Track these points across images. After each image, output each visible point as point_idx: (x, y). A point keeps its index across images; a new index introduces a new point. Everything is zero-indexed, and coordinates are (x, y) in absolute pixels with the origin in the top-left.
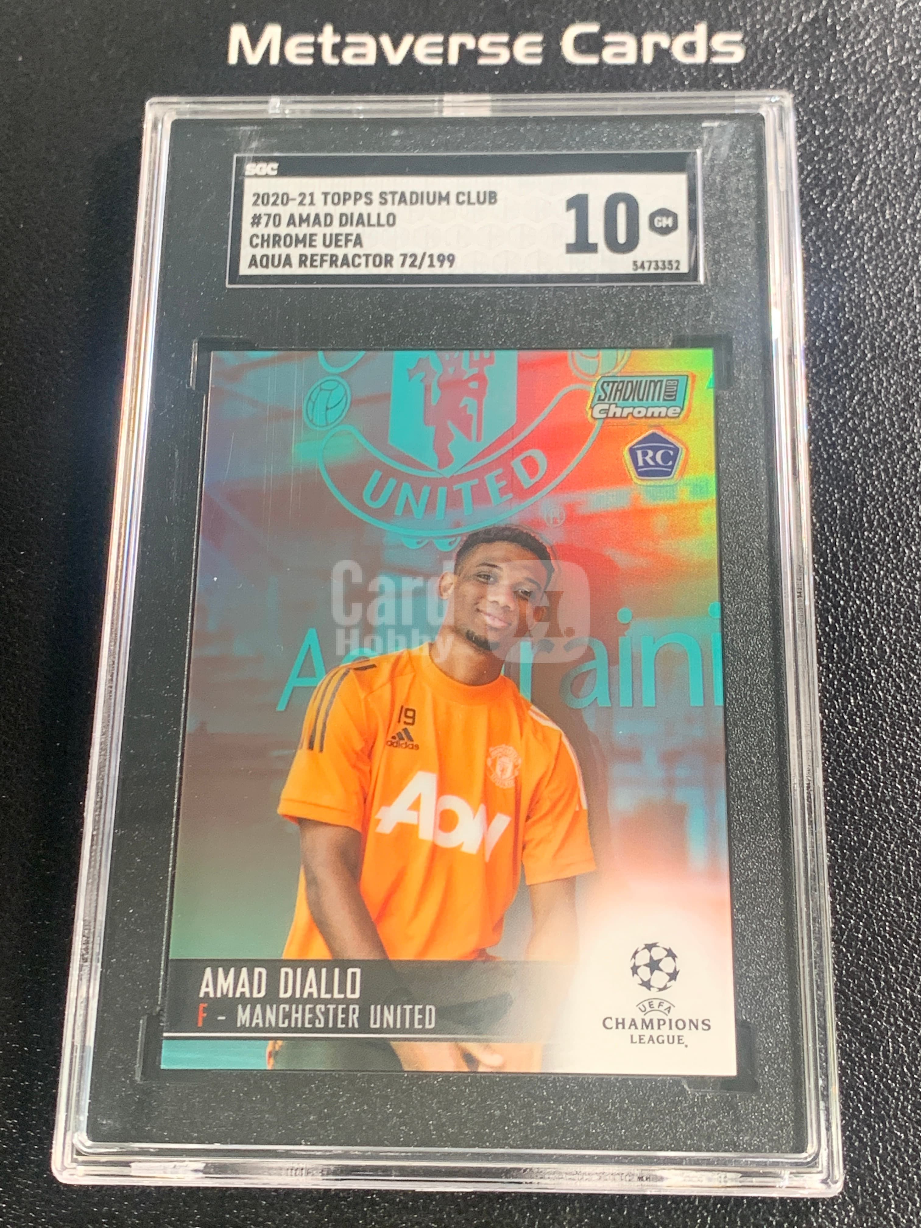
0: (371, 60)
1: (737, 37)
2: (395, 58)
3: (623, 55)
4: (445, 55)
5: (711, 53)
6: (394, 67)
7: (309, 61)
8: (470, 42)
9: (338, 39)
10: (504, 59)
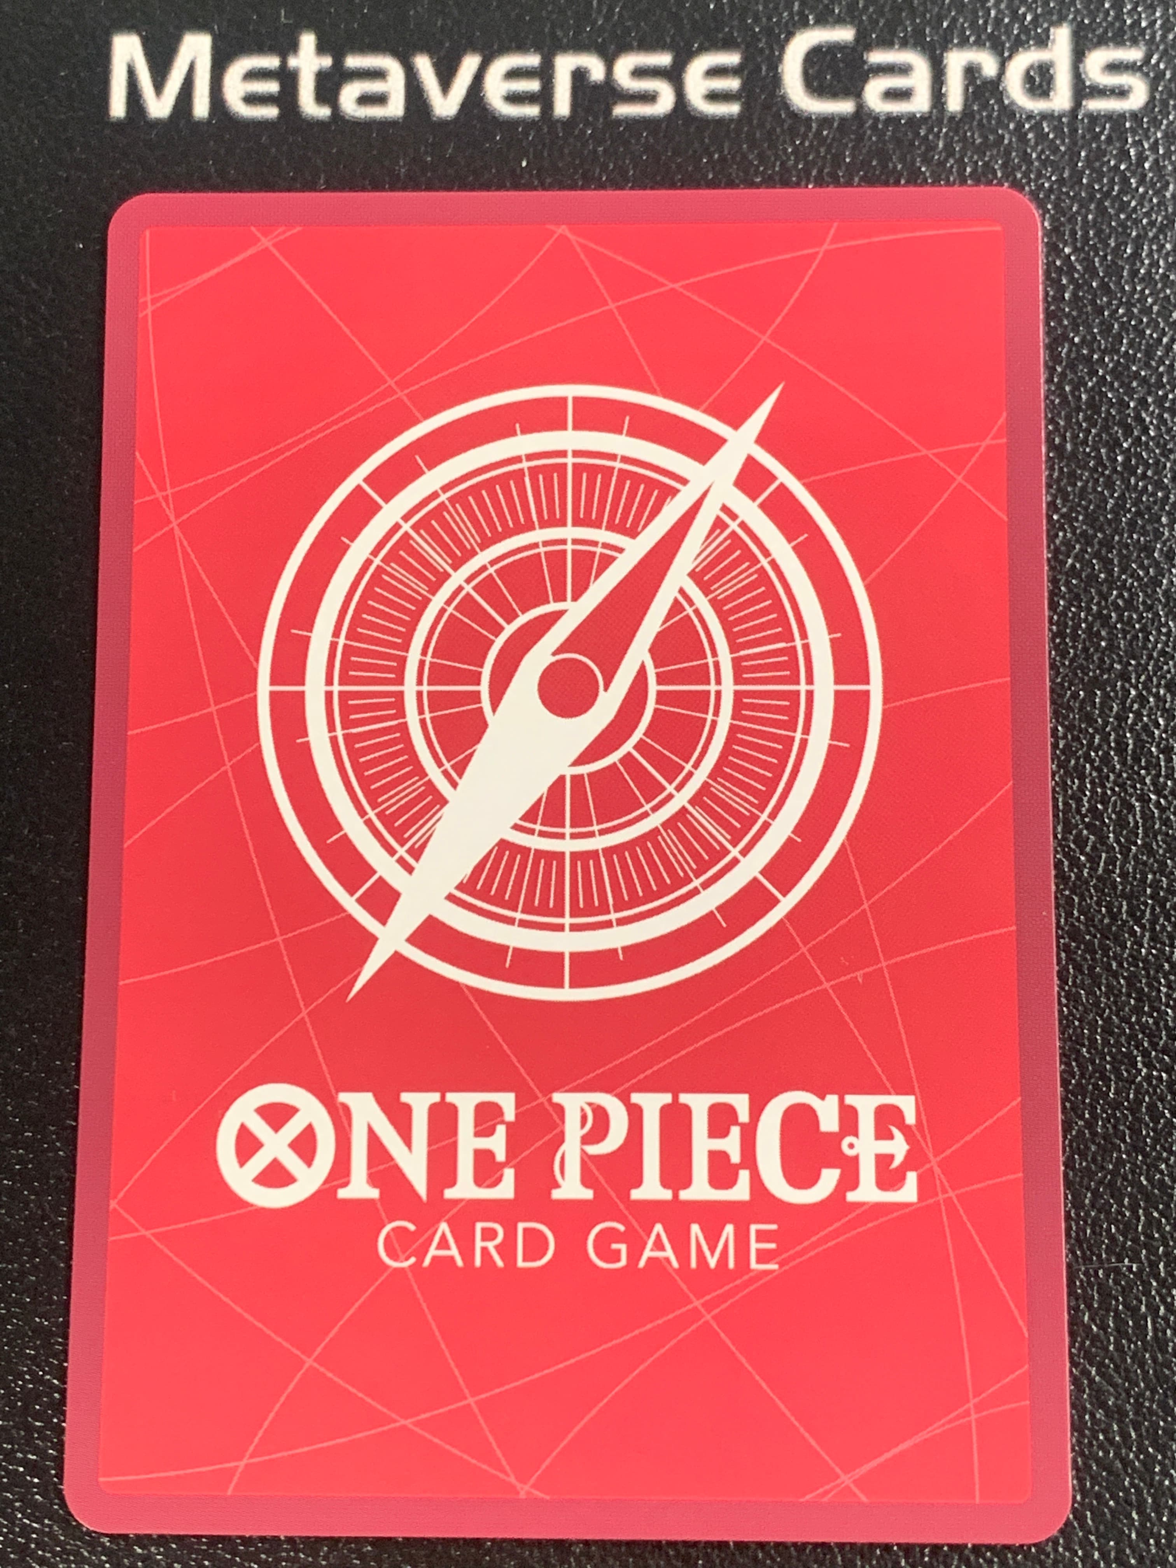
0: (395, 108)
1: (1134, 54)
2: (446, 105)
3: (904, 94)
4: (545, 97)
5: (1082, 88)
6: (443, 123)
7: (270, 112)
9: (327, 62)
10: (665, 103)
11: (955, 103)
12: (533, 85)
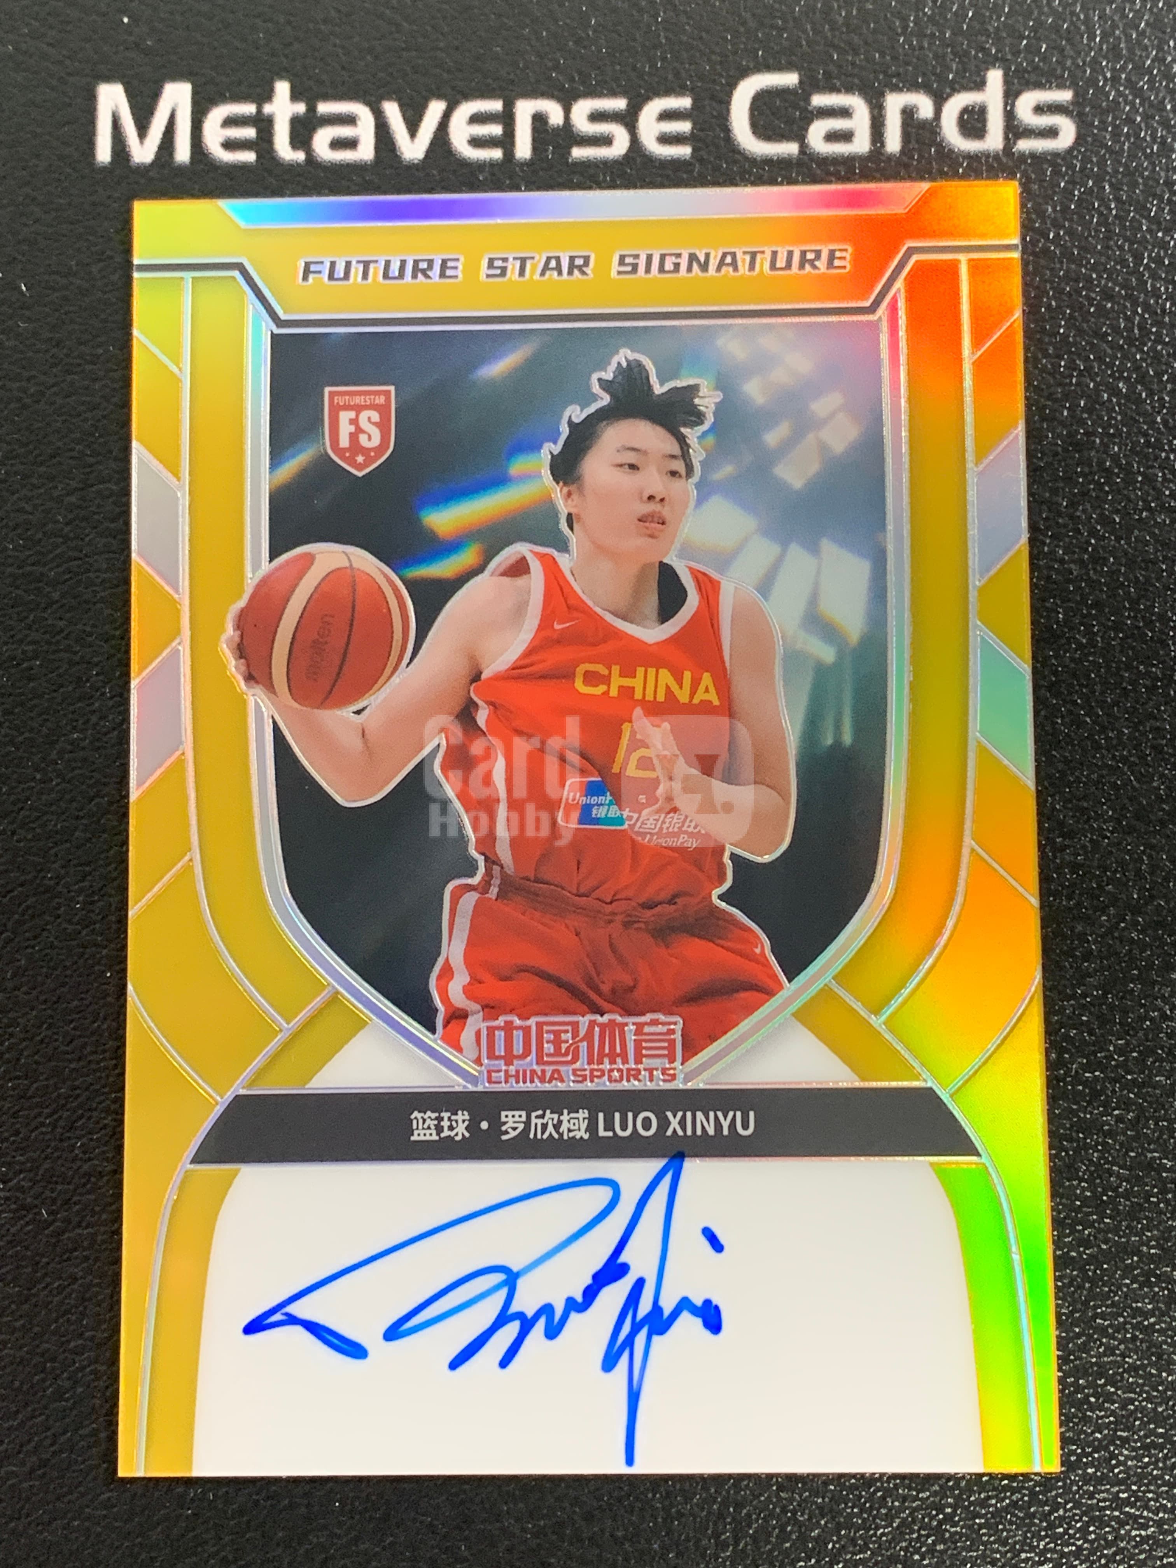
0: (366, 152)
1: (1065, 96)
2: (413, 149)
5: (1014, 129)
6: (412, 167)
7: (249, 157)
8: (555, 114)
10: (620, 146)
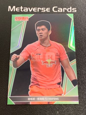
0: (27, 11)
2: (30, 11)
3: (61, 11)
4: (37, 10)
5: (72, 11)
7: (19, 11)
8: (40, 9)
9: (23, 8)
10: (45, 11)
11: (64, 11)
12: (36, 10)
